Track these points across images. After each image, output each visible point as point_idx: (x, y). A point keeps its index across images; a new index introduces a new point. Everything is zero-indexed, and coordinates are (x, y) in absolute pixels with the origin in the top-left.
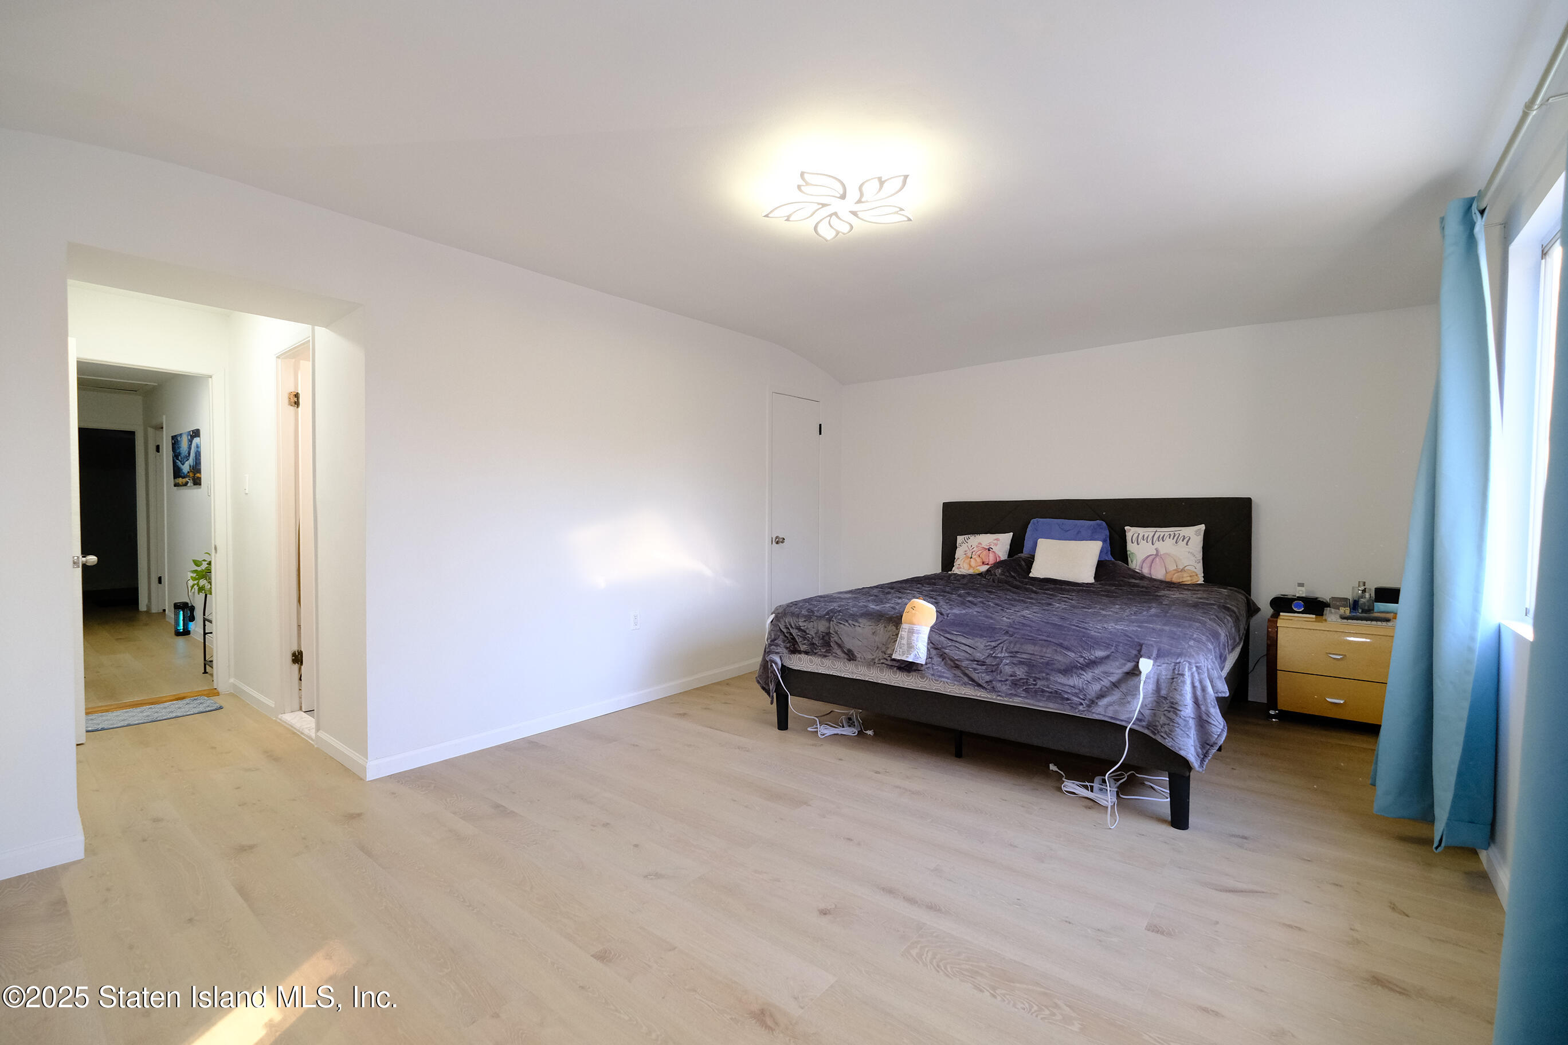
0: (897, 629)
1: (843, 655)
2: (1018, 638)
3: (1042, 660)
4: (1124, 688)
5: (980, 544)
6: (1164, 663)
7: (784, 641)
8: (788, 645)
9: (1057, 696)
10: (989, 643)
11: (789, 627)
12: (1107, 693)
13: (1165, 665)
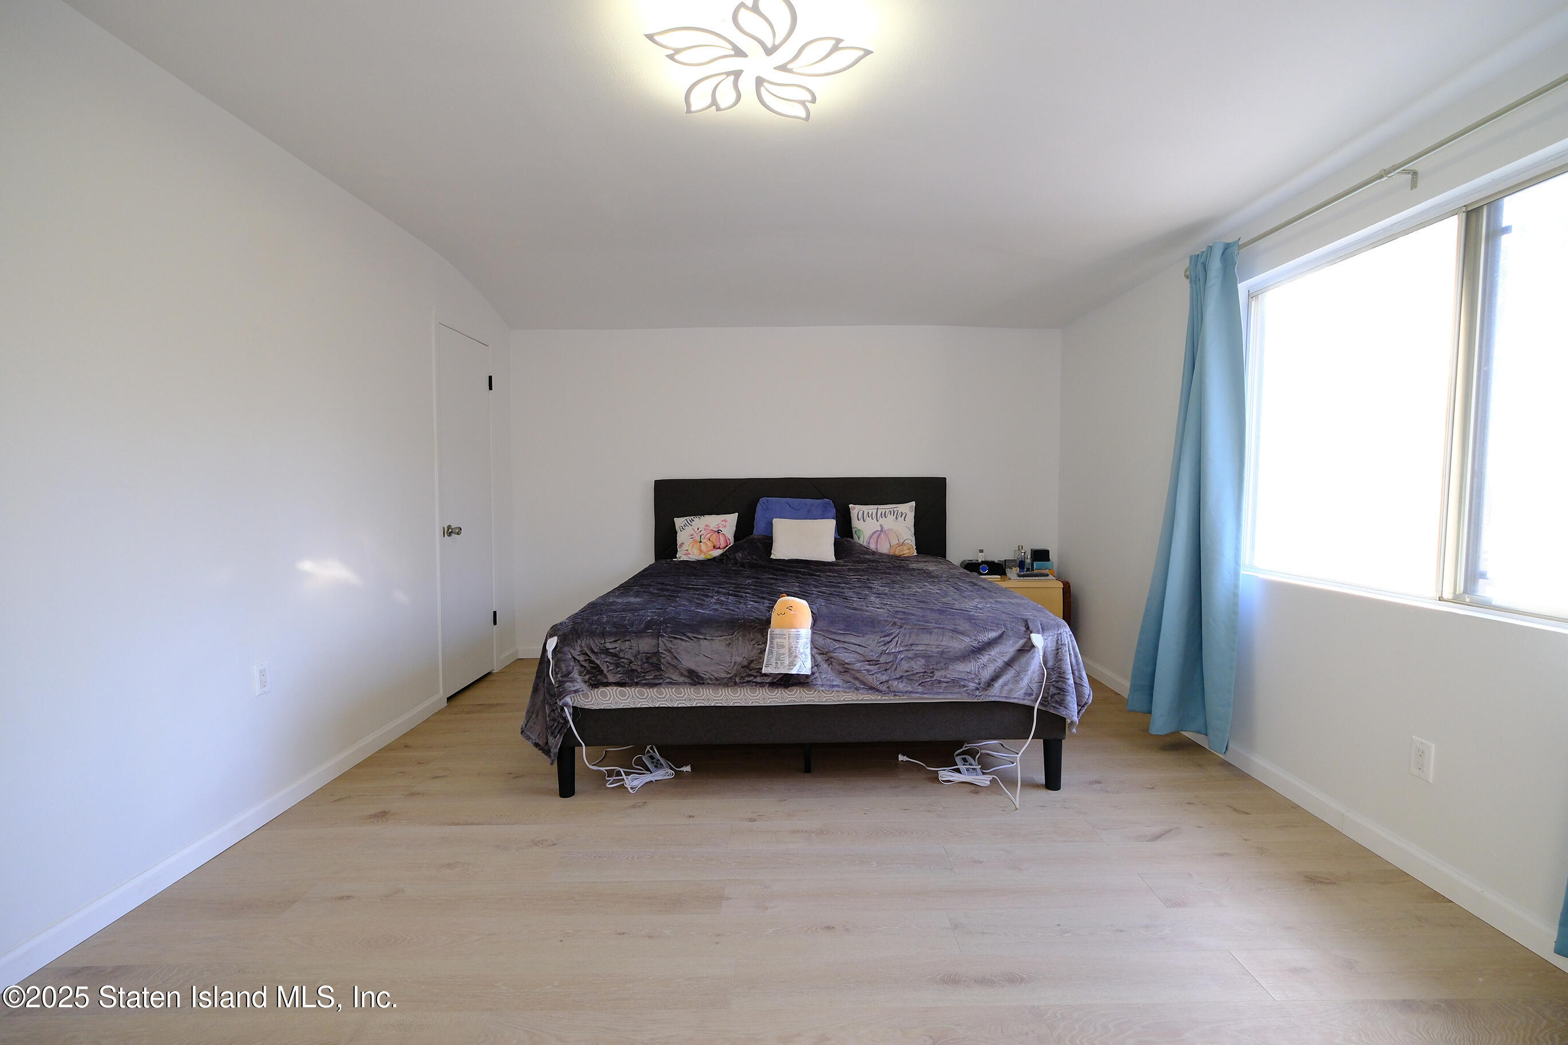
0: (763, 636)
1: (681, 679)
2: (909, 629)
3: (938, 649)
4: (1016, 667)
5: (708, 526)
6: (1049, 636)
7: (580, 674)
8: (587, 677)
9: (956, 683)
10: (882, 639)
11: (589, 653)
12: (1002, 673)
13: (1051, 637)
